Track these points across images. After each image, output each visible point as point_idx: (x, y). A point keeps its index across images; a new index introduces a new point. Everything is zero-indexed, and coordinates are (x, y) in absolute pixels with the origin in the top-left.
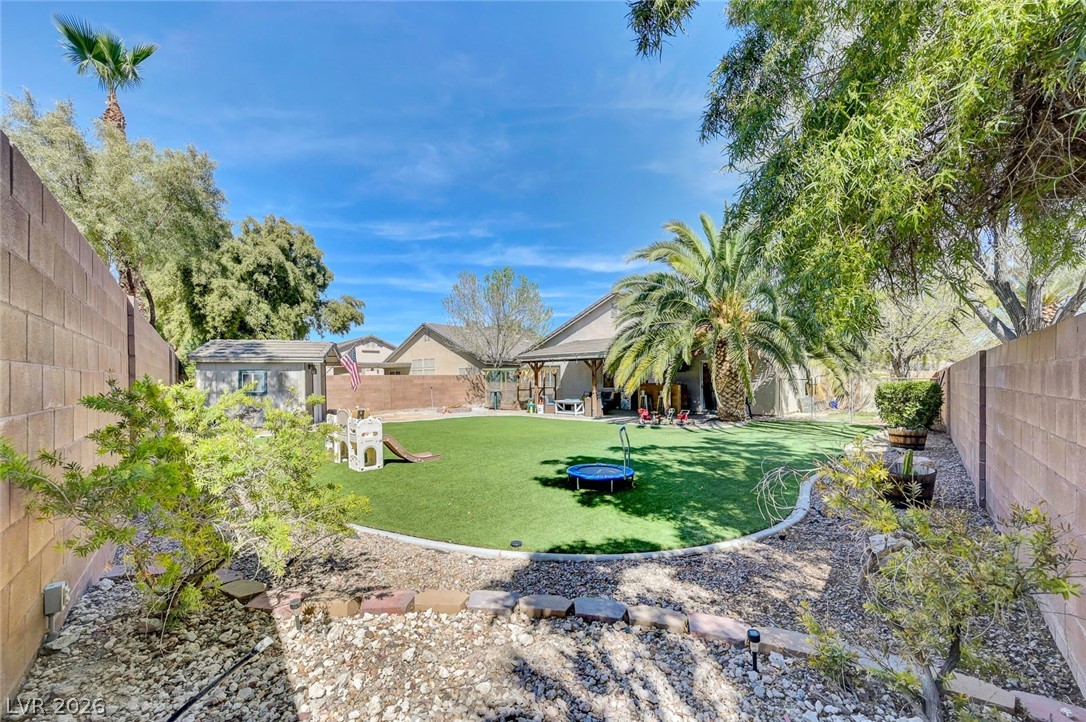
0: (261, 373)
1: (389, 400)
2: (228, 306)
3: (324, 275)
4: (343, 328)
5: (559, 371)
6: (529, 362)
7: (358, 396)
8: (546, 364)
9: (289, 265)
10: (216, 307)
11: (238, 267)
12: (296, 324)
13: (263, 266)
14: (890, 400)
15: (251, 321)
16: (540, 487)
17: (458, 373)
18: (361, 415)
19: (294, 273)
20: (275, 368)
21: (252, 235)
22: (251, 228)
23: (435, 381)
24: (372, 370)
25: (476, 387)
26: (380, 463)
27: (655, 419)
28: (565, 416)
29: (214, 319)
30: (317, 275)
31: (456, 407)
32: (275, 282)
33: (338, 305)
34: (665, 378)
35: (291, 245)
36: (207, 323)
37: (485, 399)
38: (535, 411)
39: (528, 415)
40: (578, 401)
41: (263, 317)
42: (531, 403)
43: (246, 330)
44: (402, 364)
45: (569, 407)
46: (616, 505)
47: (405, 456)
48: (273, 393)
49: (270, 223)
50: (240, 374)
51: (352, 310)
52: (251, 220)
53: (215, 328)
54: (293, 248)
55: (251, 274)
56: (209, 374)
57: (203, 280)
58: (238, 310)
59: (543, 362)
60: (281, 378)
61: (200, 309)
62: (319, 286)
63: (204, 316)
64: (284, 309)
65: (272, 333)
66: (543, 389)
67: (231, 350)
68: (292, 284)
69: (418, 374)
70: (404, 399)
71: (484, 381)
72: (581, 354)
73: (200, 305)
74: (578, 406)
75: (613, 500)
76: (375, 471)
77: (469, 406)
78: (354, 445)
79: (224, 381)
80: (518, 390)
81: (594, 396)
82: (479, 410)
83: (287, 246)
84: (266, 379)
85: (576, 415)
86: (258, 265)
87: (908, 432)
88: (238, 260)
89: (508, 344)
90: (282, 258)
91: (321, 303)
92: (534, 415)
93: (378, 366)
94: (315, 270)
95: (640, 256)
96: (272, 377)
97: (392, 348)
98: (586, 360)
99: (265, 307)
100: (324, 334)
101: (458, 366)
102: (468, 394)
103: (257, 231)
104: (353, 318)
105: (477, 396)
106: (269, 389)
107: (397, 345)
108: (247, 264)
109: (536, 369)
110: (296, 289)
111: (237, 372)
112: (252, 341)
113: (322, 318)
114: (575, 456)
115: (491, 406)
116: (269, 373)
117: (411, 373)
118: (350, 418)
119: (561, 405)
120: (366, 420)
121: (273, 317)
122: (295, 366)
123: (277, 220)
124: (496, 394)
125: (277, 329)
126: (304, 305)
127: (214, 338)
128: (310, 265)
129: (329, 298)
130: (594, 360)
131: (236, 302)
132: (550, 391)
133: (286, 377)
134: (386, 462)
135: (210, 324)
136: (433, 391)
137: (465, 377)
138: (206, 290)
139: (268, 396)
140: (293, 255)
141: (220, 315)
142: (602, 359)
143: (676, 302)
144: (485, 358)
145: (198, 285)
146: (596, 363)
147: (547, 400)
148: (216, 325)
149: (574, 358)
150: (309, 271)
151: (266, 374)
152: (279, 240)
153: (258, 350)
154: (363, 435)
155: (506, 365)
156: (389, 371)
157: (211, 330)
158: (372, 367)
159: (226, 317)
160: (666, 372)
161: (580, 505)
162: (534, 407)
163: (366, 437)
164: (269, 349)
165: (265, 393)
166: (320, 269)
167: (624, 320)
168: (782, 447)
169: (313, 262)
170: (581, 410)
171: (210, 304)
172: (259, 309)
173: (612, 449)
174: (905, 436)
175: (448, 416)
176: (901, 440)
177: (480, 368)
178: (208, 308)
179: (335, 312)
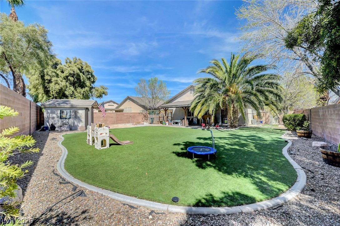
0: (69, 111)
1: (116, 121)
2: (58, 87)
3: (94, 78)
4: (100, 96)
5: (173, 111)
6: (163, 108)
7: (105, 119)
8: (169, 109)
9: (81, 74)
10: (54, 88)
11: (63, 74)
12: (83, 94)
13: (71, 74)
14: (289, 120)
15: (67, 93)
16: (176, 157)
17: (139, 112)
18: (100, 126)
19: (83, 77)
20: (73, 109)
21: (68, 64)
22: (68, 61)
23: (131, 114)
24: (111, 111)
25: (145, 116)
26: (108, 145)
27: (207, 127)
28: (175, 126)
29: (52, 92)
30: (91, 78)
31: (139, 123)
32: (76, 80)
33: (98, 88)
34: (213, 113)
35: (82, 67)
36: (50, 93)
37: (148, 120)
38: (165, 124)
39: (163, 126)
40: (180, 121)
41: (71, 92)
42: (164, 122)
43: (64, 96)
44: (121, 109)
45: (177, 123)
46: (215, 167)
47: (119, 143)
48: (73, 118)
49: (75, 60)
50: (61, 111)
51: (103, 90)
52: (68, 58)
53: (53, 95)
54: (83, 68)
55: (67, 77)
56: (49, 111)
57: (49, 78)
58: (62, 89)
59: (168, 108)
60: (76, 113)
61: (47, 88)
62: (92, 82)
63: (49, 91)
64: (79, 89)
65: (75, 97)
66: (168, 117)
67: (58, 102)
68: (82, 80)
69: (126, 112)
70: (121, 120)
71: (148, 115)
72: (181, 105)
73: (48, 87)
74: (180, 122)
75: (212, 164)
76: (105, 149)
77: (143, 123)
78: (97, 138)
79: (54, 113)
80: (160, 117)
81: (186, 119)
82: (146, 124)
83: (81, 68)
84: (70, 113)
85: (179, 126)
86: (70, 74)
87: (306, 131)
88: (63, 72)
89: (156, 102)
90: (78, 71)
91: (92, 88)
92: (165, 126)
93: (113, 110)
94: (90, 76)
95: (202, 72)
96: (72, 112)
97: (118, 104)
98: (183, 107)
99: (72, 88)
100: (94, 98)
101: (139, 110)
102: (142, 119)
103: (70, 63)
104: (104, 93)
105: (146, 119)
106: (71, 117)
107: (119, 103)
108: (66, 73)
109: (166, 110)
110: (84, 82)
111: (60, 111)
112: (66, 100)
113: (93, 93)
114: (185, 141)
115: (150, 123)
116: (71, 111)
117: (124, 112)
118: (96, 127)
119: (174, 122)
120: (102, 128)
121: (75, 92)
122: (81, 109)
123: (78, 59)
124: (152, 118)
125: (77, 96)
126: (86, 88)
127: (52, 99)
128: (89, 74)
129: (95, 86)
130: (186, 107)
131: (61, 86)
132: (170, 118)
133: (78, 112)
134: (111, 145)
135: (51, 94)
136: (131, 118)
137: (142, 113)
138: (50, 81)
139: (71, 119)
140: (83, 71)
141: (55, 91)
142: (188, 107)
143: (216, 87)
144: (148, 107)
145: (47, 80)
146: (186, 109)
147: (169, 121)
148: (53, 94)
149: (179, 106)
150: (88, 76)
151: (70, 111)
152: (78, 66)
153: (68, 103)
154: (101, 134)
155: (155, 109)
156: (116, 111)
157: (52, 96)
158: (111, 110)
159: (57, 91)
160: (213, 110)
161: (197, 167)
162: (165, 123)
163: (102, 135)
164: (72, 102)
165: (70, 118)
166: (92, 76)
167: (196, 93)
168: (260, 138)
169: (90, 74)
170: (181, 124)
171: (51, 87)
172: (70, 89)
173: (198, 138)
174: (304, 133)
175: (136, 126)
176: (303, 135)
177: (147, 110)
178: (51, 88)
179: (97, 91)
